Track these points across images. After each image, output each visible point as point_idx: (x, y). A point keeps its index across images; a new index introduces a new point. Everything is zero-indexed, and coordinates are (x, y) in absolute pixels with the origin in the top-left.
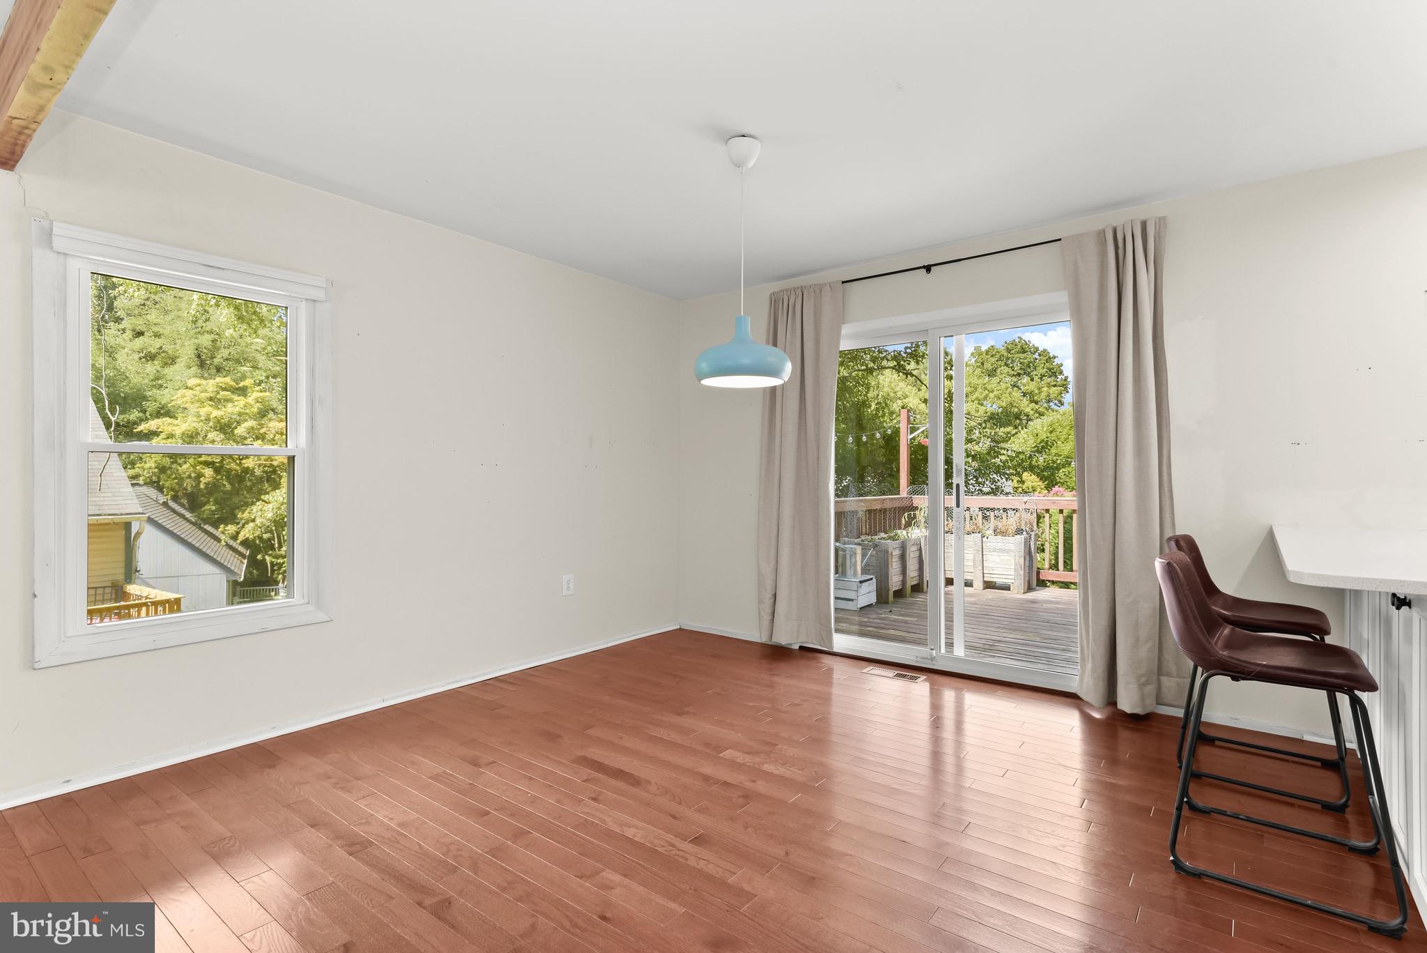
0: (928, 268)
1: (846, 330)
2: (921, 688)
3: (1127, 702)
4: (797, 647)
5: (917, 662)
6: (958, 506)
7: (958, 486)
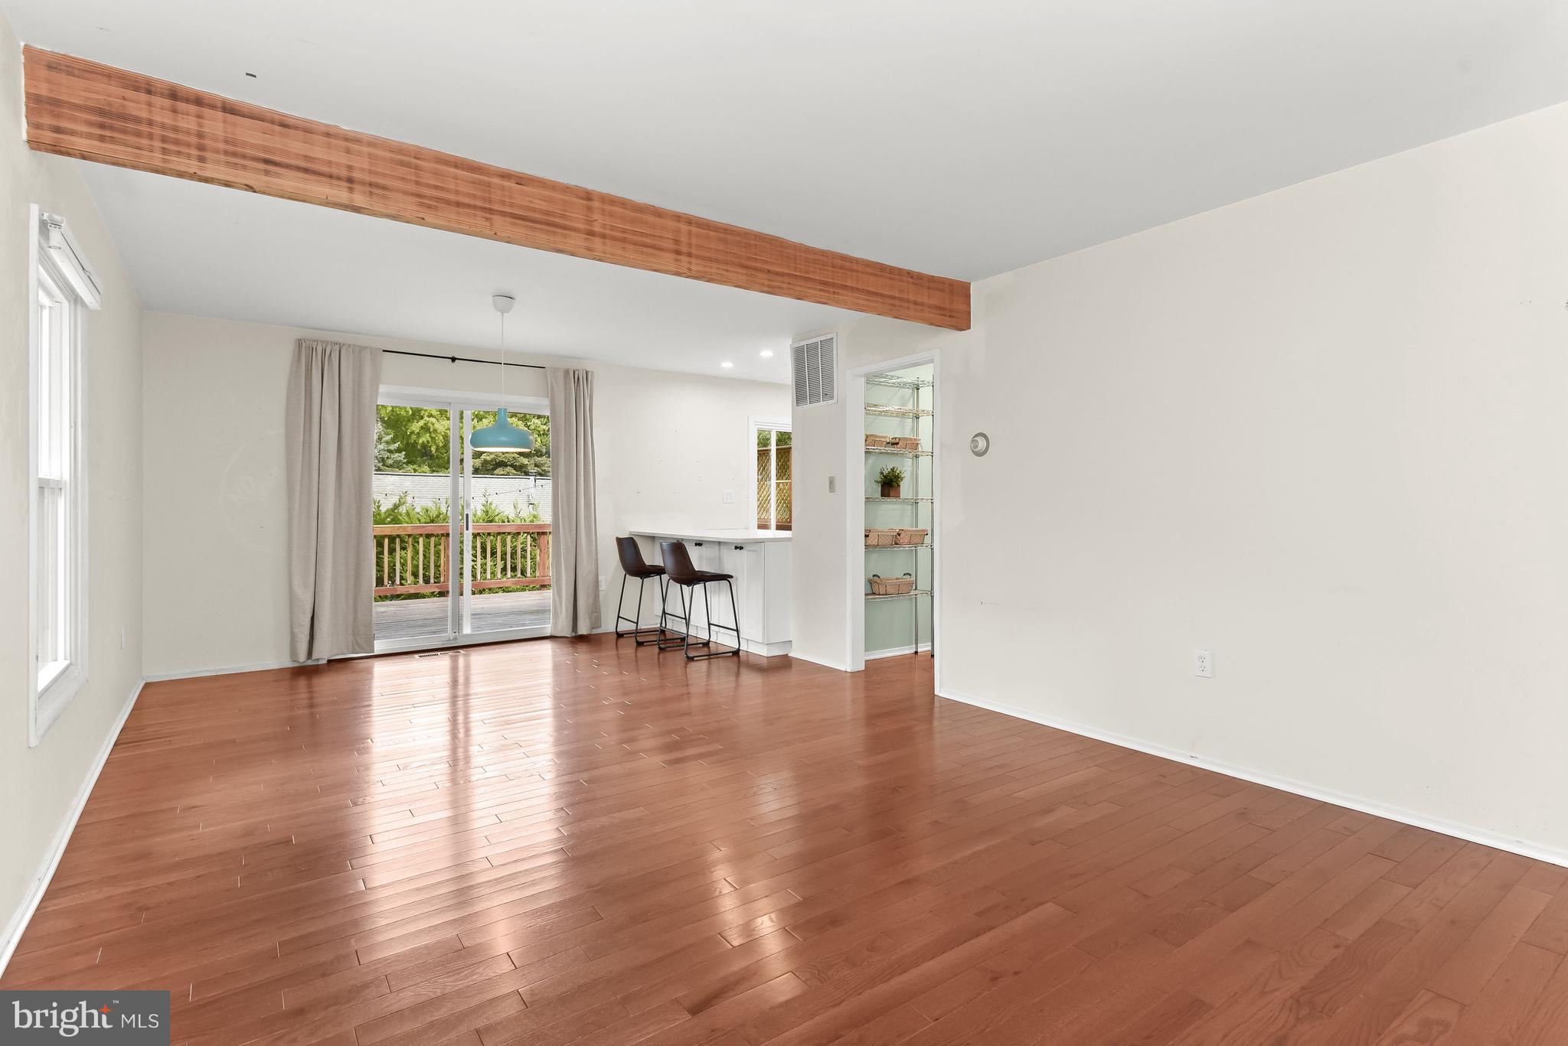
0: (454, 359)
1: (382, 388)
2: (443, 661)
3: (583, 630)
4: (325, 662)
5: (444, 644)
6: (467, 529)
7: (467, 515)
